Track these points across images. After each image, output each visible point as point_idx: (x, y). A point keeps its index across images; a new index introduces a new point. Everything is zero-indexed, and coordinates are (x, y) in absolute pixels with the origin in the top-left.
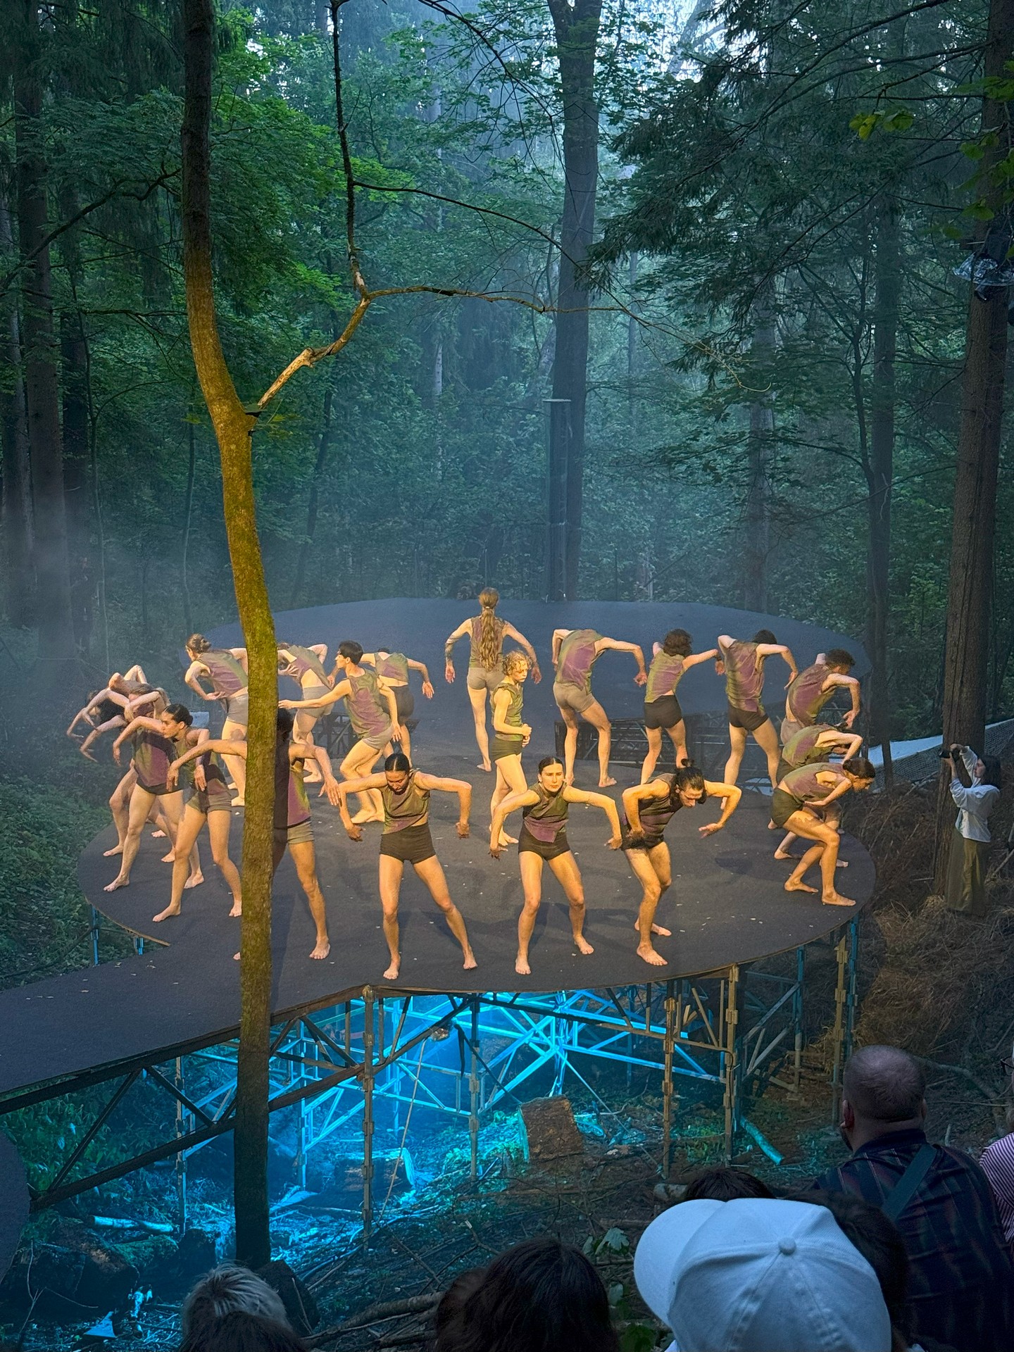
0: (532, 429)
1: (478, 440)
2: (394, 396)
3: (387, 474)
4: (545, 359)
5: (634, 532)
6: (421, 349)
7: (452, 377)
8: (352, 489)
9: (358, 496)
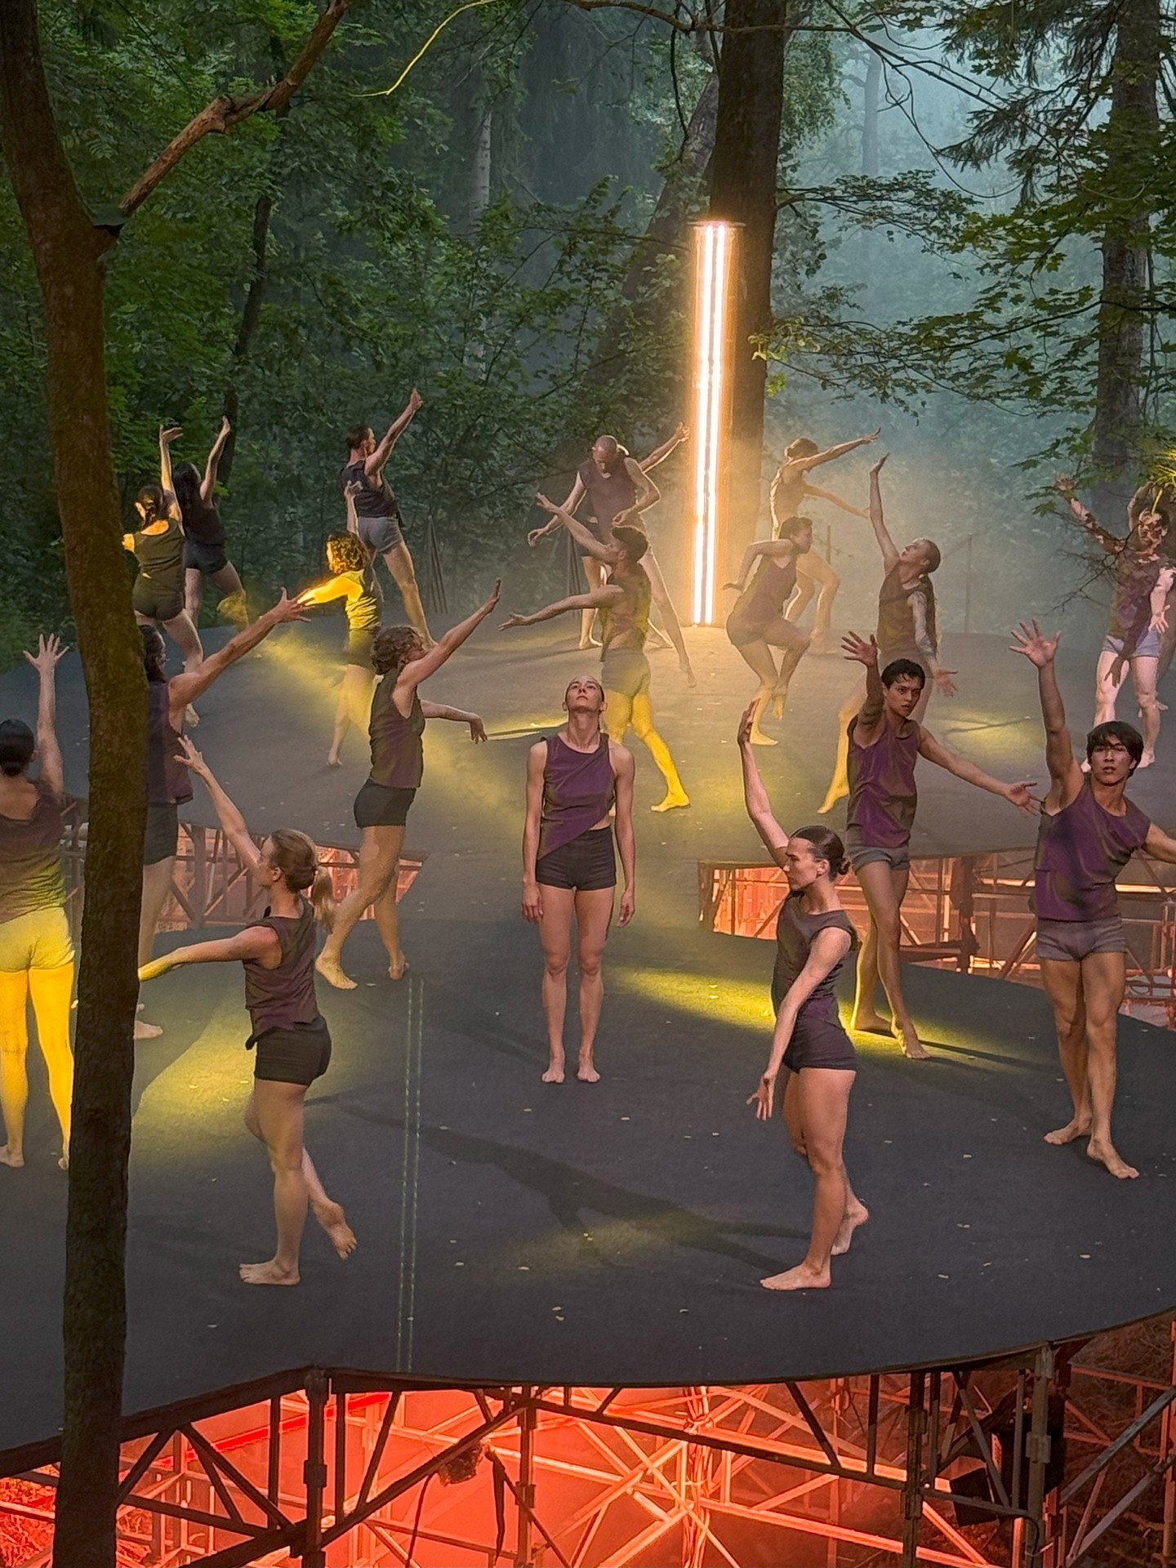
2: (394, 210)
3: (378, 365)
4: (695, 144)
6: (449, 121)
7: (510, 177)
8: (306, 396)
9: (319, 410)
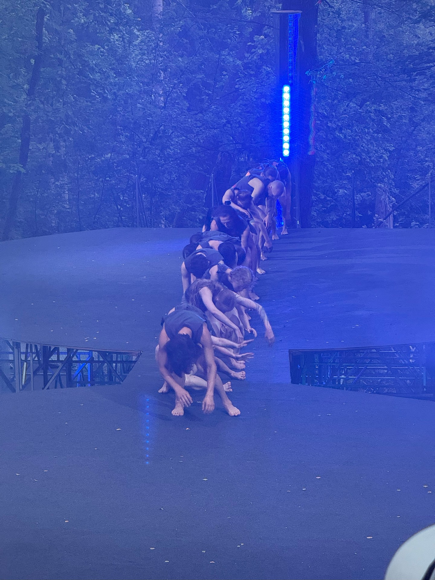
0: (260, 51)
1: (202, 63)
2: (111, 15)
3: (105, 99)
5: (373, 161)
8: (67, 116)
9: (74, 124)
